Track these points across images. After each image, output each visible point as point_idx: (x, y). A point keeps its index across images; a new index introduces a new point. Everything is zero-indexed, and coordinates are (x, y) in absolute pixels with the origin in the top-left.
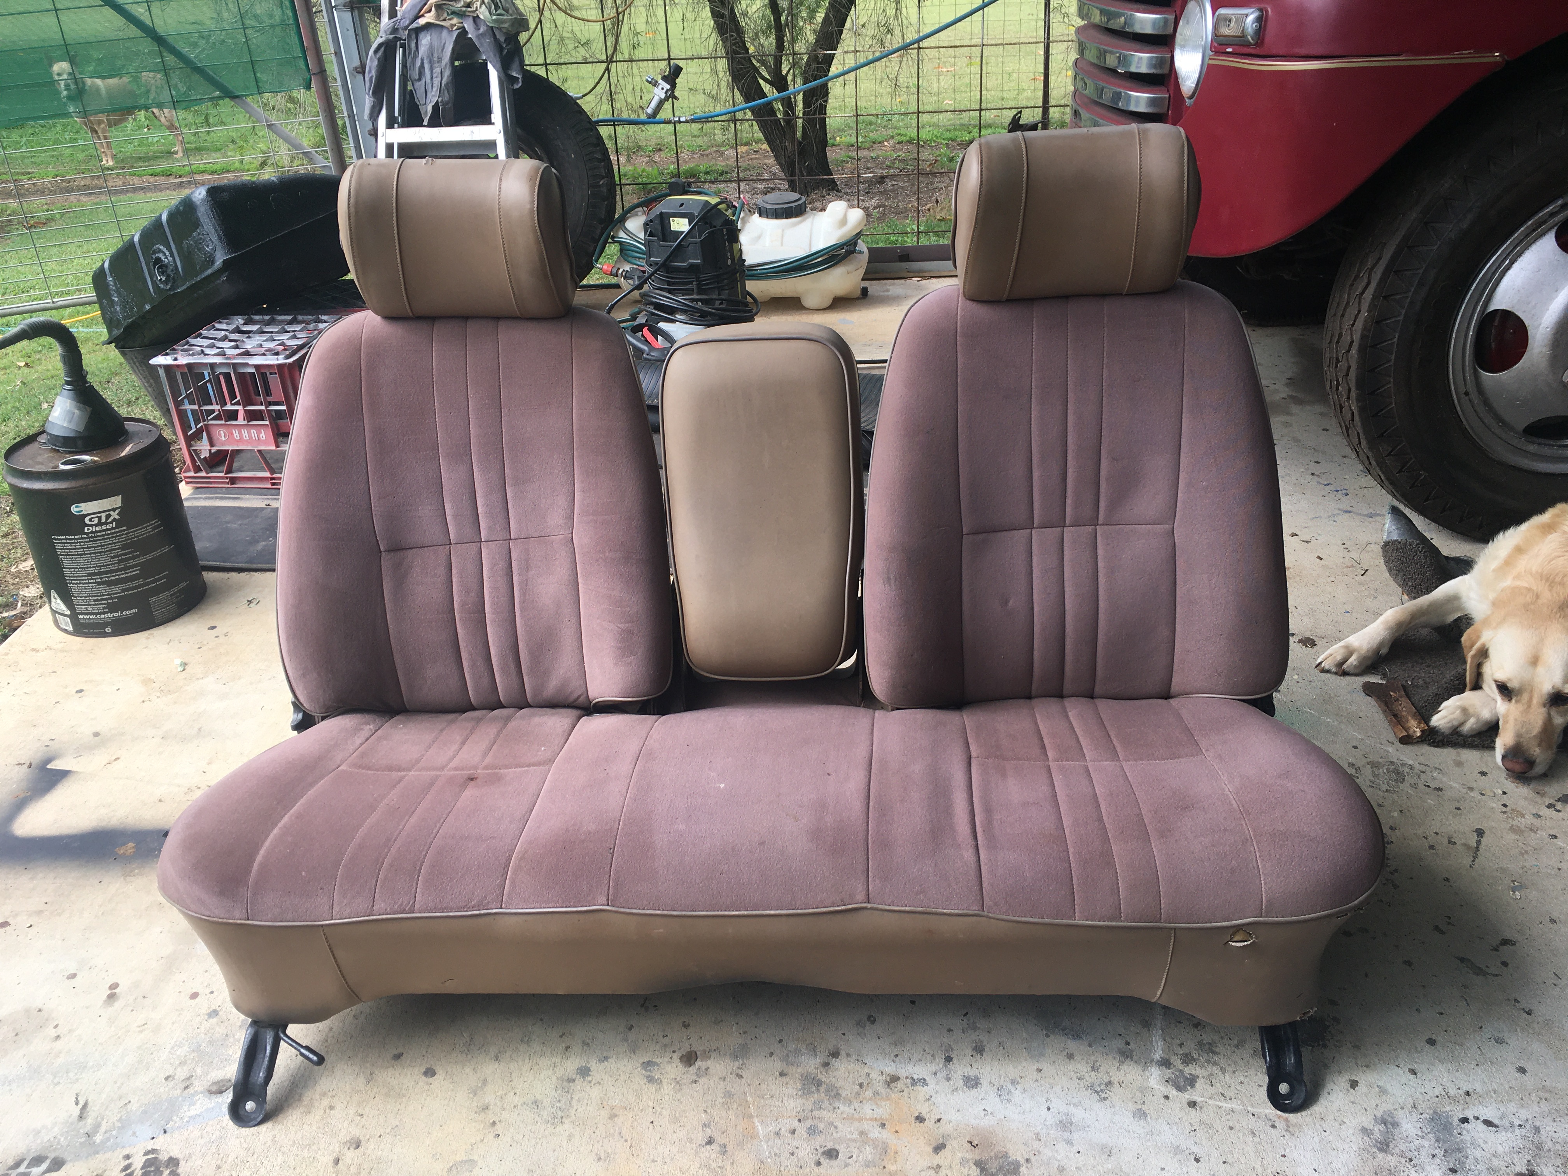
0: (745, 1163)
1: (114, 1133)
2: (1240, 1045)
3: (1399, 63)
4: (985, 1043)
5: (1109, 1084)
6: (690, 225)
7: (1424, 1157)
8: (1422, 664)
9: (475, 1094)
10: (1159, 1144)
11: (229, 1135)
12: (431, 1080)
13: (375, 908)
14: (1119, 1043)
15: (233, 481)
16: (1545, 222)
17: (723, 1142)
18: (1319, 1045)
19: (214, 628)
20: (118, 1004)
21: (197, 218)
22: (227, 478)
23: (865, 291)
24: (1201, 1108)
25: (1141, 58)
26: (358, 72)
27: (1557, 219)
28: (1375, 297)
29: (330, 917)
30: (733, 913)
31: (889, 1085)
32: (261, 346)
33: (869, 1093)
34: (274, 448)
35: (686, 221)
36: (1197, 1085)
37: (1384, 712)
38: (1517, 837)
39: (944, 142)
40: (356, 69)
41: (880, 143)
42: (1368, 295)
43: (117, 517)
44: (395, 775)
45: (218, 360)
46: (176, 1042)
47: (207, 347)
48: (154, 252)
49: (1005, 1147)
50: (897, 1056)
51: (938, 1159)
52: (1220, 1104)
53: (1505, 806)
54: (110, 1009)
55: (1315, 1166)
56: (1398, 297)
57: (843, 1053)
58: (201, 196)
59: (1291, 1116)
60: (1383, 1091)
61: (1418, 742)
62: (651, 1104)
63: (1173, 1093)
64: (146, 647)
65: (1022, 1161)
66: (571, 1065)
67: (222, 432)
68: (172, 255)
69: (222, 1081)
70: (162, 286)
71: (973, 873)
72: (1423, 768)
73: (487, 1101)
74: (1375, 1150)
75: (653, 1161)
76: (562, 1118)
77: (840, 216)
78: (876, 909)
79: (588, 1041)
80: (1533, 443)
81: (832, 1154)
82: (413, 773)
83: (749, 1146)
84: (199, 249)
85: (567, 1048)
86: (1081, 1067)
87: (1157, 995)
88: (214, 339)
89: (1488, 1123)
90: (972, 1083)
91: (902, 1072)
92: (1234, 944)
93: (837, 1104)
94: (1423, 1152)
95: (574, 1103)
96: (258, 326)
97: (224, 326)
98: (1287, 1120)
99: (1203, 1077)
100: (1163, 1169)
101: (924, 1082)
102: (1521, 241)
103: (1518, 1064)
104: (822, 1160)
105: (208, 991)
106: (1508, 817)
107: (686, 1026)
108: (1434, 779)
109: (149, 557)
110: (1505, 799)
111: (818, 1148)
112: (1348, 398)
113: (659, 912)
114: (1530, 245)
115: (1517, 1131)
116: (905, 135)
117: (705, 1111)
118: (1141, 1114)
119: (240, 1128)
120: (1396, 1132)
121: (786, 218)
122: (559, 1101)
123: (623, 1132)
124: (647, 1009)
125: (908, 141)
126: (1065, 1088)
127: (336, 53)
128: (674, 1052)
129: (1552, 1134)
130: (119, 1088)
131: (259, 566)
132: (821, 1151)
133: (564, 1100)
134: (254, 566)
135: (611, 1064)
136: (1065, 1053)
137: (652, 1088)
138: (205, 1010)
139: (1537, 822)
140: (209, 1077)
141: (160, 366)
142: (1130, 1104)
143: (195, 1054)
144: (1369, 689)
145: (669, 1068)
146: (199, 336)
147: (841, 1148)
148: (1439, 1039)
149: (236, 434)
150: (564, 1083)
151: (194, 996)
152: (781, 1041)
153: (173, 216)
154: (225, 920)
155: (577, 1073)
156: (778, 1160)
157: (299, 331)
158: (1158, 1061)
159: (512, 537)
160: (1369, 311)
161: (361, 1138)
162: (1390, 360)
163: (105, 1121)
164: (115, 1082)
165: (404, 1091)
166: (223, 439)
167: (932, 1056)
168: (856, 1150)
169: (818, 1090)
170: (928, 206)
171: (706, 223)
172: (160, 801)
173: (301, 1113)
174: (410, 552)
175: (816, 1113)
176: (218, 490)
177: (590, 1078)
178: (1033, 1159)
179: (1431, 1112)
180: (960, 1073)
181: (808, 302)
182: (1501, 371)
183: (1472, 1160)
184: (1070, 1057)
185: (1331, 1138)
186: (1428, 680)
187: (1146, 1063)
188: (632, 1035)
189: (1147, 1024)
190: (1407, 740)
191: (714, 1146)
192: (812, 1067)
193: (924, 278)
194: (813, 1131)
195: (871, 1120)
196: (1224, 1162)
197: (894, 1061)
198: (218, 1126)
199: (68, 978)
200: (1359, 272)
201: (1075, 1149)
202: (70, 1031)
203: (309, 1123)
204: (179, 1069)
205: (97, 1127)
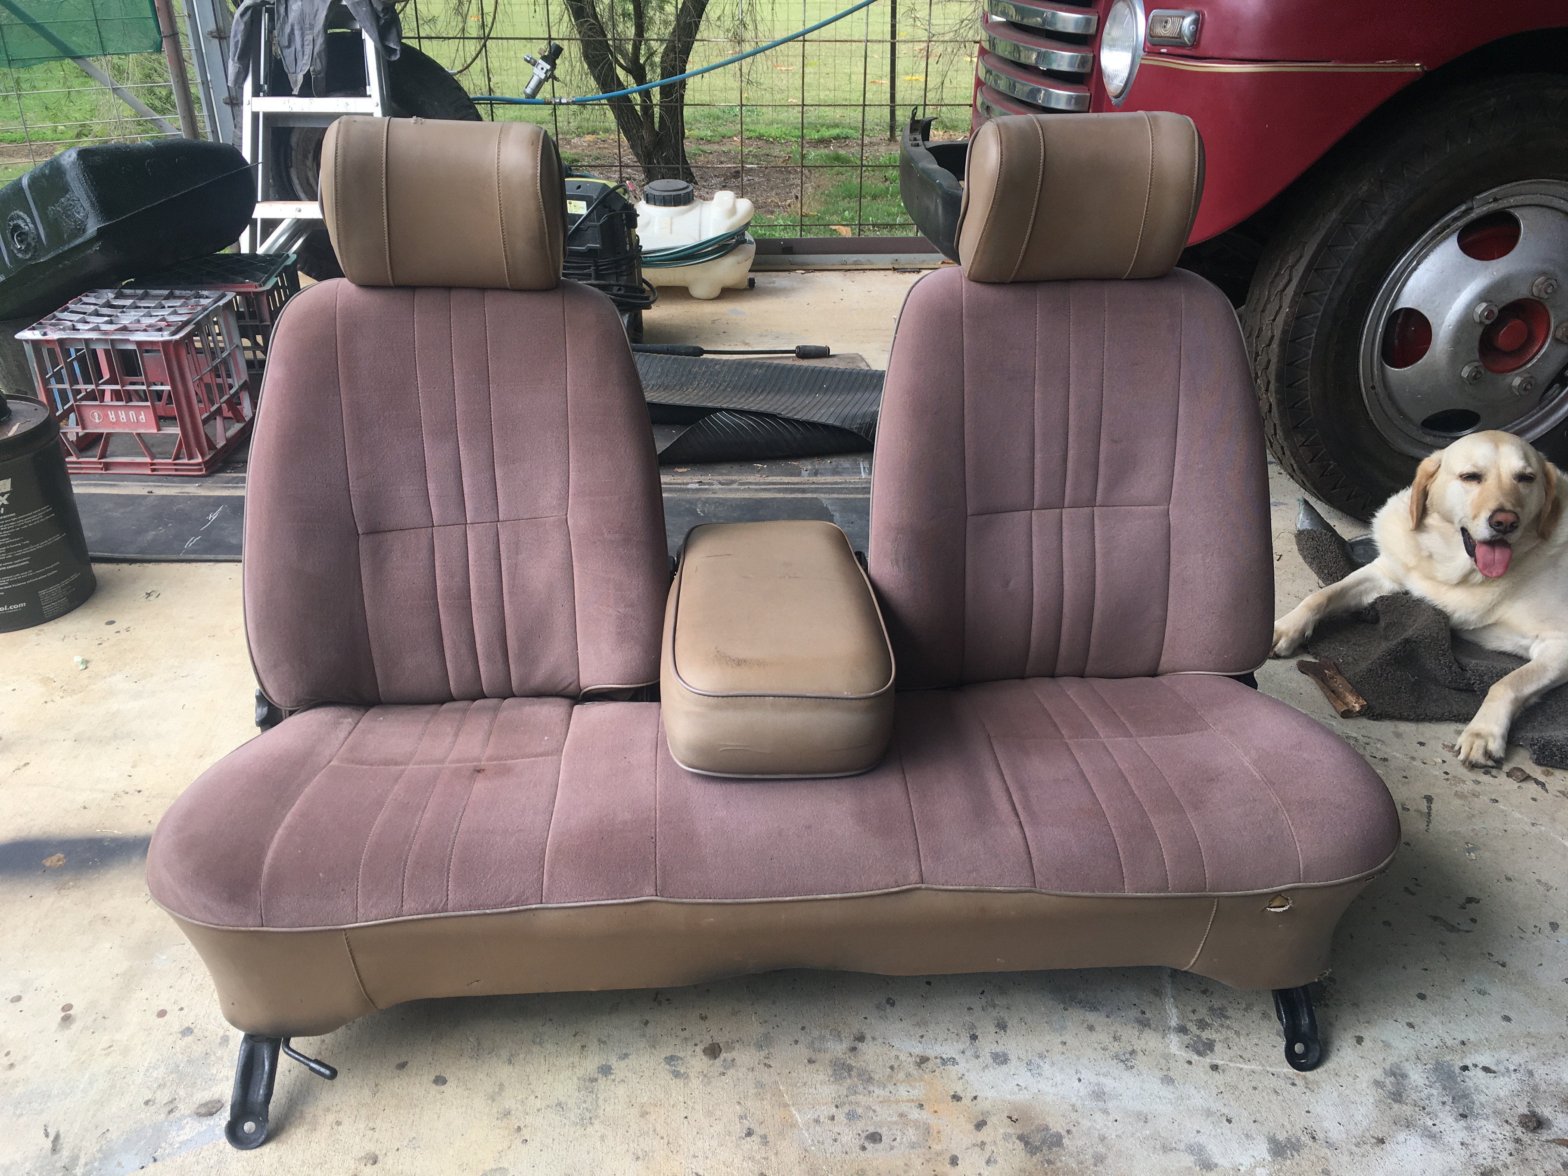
0: (789, 1151)
1: (96, 1164)
2: (1249, 1008)
3: (1330, 70)
4: (1006, 1018)
5: (1133, 1052)
6: (588, 209)
7: (1435, 1104)
8: (1348, 642)
9: (493, 1101)
10: (1191, 1108)
11: (229, 1159)
12: (442, 1088)
13: (404, 908)
14: (1134, 1013)
15: (107, 466)
16: (1448, 226)
17: (763, 1133)
18: (1321, 1005)
19: (112, 622)
20: (75, 1027)
21: (66, 182)
22: (100, 463)
23: (752, 282)
24: (1223, 1071)
25: (1062, 56)
26: (214, 37)
27: (1461, 223)
28: (1296, 294)
29: (354, 920)
30: (788, 899)
31: (920, 1067)
32: (139, 321)
33: (901, 1075)
34: (155, 431)
35: (583, 204)
36: (1216, 1048)
37: (1322, 688)
38: (1463, 802)
39: (793, 139)
40: (211, 33)
41: (729, 138)
42: (1290, 291)
43: (6, 503)
44: (393, 769)
45: (93, 335)
46: (150, 1063)
47: (78, 321)
48: (12, 219)
49: (1044, 1119)
50: (922, 1037)
51: (981, 1136)
52: (1241, 1066)
53: (1446, 773)
54: (67, 1032)
55: (1339, 1119)
56: (1315, 294)
57: (868, 1037)
58: (72, 159)
59: (1308, 1074)
60: (1387, 1045)
61: (1357, 716)
62: (681, 1099)
63: (1195, 1058)
64: (38, 645)
65: (1064, 1133)
66: (591, 1063)
67: (96, 414)
68: (34, 223)
69: (210, 1102)
70: (20, 255)
71: (1022, 849)
72: (1368, 740)
73: (507, 1107)
74: (1389, 1101)
75: (694, 1156)
76: (590, 1119)
77: (729, 205)
78: (932, 889)
79: (604, 1039)
80: (1429, 435)
81: (875, 1138)
82: (411, 766)
83: (790, 1134)
84: (68, 216)
85: (583, 1047)
86: (1103, 1036)
87: (1191, 963)
88: (85, 313)
89: (1486, 1069)
90: (1001, 1059)
91: (930, 1053)
92: (1272, 910)
93: (871, 1088)
94: (1434, 1101)
95: (600, 1102)
96: (132, 301)
97: (92, 300)
98: (1305, 1078)
99: (1220, 1041)
100: (1198, 1132)
101: (953, 1061)
102: (1427, 244)
103: (1503, 1013)
104: (866, 1144)
105: (177, 1008)
106: (1450, 784)
107: (704, 1018)
108: (1378, 749)
109: (38, 546)
110: (1446, 767)
111: (860, 1132)
112: (1267, 390)
113: (711, 901)
114: (1435, 247)
115: (1513, 1076)
116: (754, 131)
117: (739, 1103)
118: (1168, 1080)
119: (240, 1151)
120: (1406, 1082)
121: (675, 206)
122: (585, 1102)
123: (658, 1129)
124: (660, 1004)
125: (757, 137)
126: (1092, 1059)
127: (189, 16)
128: (696, 1045)
129: (1544, 1076)
130: (94, 1116)
131: (154, 557)
132: (863, 1135)
133: (589, 1100)
134: (148, 557)
135: (632, 1061)
136: (1085, 1025)
137: (680, 1082)
138: (177, 1027)
139: (1478, 788)
140: (195, 1099)
141: (27, 341)
142: (1156, 1071)
143: (174, 1076)
144: (1304, 668)
145: (693, 1062)
146: (66, 309)
147: (884, 1131)
148: (1428, 993)
149: (112, 416)
150: (587, 1083)
151: (162, 1014)
152: (803, 1028)
153: (34, 181)
154: (236, 928)
155: (599, 1072)
156: (822, 1147)
157: (179, 306)
158: (1175, 1028)
159: (501, 519)
160: (1290, 307)
161: (377, 1153)
162: (1307, 355)
163: (83, 1152)
164: (88, 1110)
165: (415, 1102)
166: (97, 421)
167: (957, 1035)
168: (899, 1133)
169: (850, 1076)
170: (789, 201)
171: (605, 207)
172: (85, 808)
173: (307, 1131)
174: (389, 536)
175: (851, 1098)
176: (91, 476)
177: (613, 1077)
178: (1074, 1130)
179: (1434, 1062)
180: (987, 1050)
181: (696, 291)
182: (1406, 366)
183: (1478, 1105)
184: (1091, 1028)
185: (1348, 1092)
186: (1356, 657)
187: (1165, 1030)
188: (650, 1030)
189: (1158, 993)
190: (1347, 714)
191: (754, 1138)
192: (840, 1054)
193: (808, 271)
194: (852, 1116)
195: (908, 1101)
196: (1255, 1122)
197: (920, 1042)
198: (215, 1150)
199: (12, 1001)
200: (1280, 269)
201: (1111, 1118)
202: (25, 1058)
203: (316, 1140)
204: (159, 1093)
205: (75, 1159)
